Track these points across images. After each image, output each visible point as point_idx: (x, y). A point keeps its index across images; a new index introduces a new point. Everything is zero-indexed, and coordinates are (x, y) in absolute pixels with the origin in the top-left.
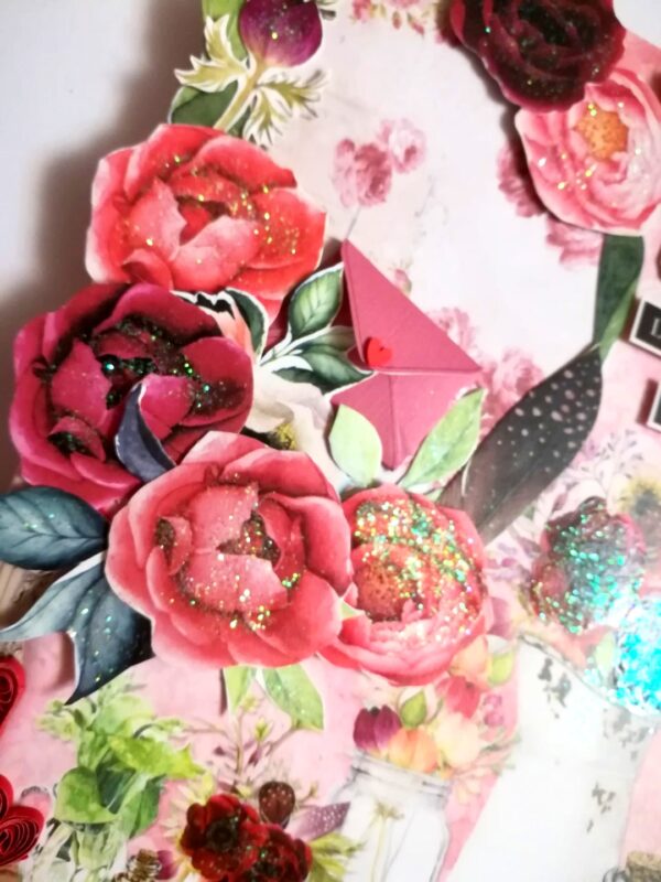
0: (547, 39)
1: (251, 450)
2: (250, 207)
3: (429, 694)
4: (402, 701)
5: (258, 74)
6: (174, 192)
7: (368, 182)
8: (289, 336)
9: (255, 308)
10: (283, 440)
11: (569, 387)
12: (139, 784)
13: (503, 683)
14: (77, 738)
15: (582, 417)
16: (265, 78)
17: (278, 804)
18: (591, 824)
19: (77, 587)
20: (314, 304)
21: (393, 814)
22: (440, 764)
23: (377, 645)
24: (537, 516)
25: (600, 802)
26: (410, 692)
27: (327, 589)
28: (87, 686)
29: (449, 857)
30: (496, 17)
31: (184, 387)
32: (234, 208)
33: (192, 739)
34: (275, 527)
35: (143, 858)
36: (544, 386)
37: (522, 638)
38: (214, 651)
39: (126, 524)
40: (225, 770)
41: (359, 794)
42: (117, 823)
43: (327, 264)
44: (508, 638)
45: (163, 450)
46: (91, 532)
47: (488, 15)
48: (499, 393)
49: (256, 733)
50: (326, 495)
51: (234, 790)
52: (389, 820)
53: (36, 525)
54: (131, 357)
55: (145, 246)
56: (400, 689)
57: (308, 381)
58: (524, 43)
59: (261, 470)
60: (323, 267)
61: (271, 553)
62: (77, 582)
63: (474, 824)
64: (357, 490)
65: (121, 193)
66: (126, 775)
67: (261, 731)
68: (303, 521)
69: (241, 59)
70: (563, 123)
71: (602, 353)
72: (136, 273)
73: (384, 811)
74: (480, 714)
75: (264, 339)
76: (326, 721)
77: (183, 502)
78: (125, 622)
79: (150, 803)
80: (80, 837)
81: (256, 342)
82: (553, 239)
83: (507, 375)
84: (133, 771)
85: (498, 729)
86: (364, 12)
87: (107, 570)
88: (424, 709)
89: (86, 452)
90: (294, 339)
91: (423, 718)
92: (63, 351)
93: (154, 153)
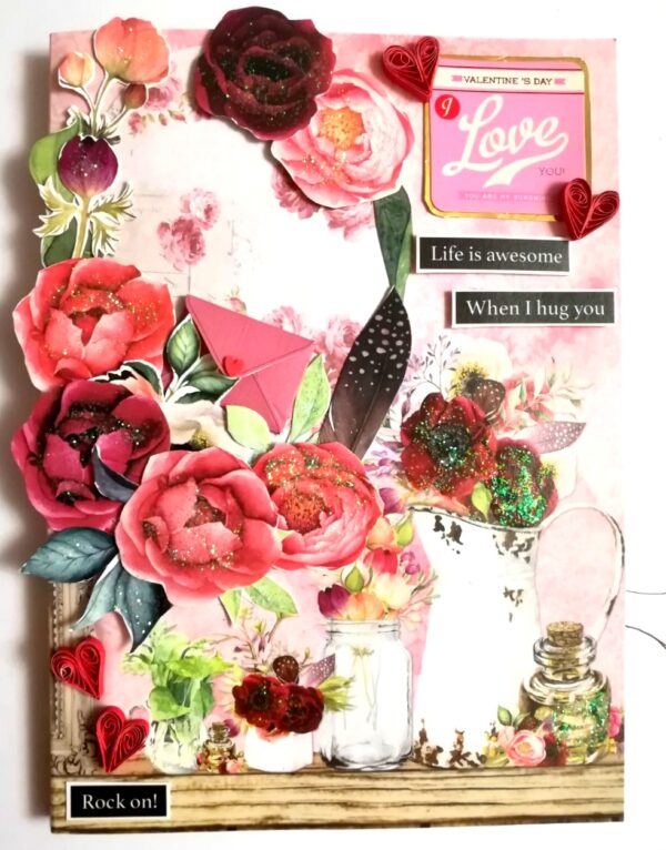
0: (274, 80)
1: (180, 458)
2: (117, 302)
3: (360, 566)
4: (344, 579)
5: (86, 207)
6: (65, 313)
7: (188, 246)
8: (176, 376)
9: (146, 367)
10: (200, 442)
11: (381, 328)
12: (196, 686)
13: (409, 543)
14: (148, 671)
15: (399, 343)
16: (92, 207)
17: (288, 671)
18: (511, 616)
19: (110, 581)
20: (183, 349)
21: (365, 652)
22: (386, 610)
23: (310, 548)
24: (392, 423)
25: (513, 599)
26: (347, 569)
27: (264, 526)
28: (139, 637)
29: (415, 667)
30: (230, 84)
31: (123, 436)
32: (107, 306)
33: (217, 647)
34: (215, 500)
35: (216, 727)
36: (365, 332)
37: (412, 508)
38: (208, 589)
39: (125, 533)
40: (245, 659)
41: (338, 647)
42: (192, 711)
43: (181, 318)
44: (402, 512)
45: (127, 480)
46: (105, 545)
47: (223, 85)
48: (334, 351)
49: (257, 630)
50: (240, 468)
51: (257, 670)
52: (365, 656)
53: (71, 554)
54: (84, 431)
55: (63, 356)
56: (340, 569)
57: (199, 399)
58: (258, 92)
59: (192, 468)
60: (178, 323)
61: (219, 516)
62: (109, 579)
63: (424, 642)
64: (260, 455)
65: (35, 329)
66: (186, 683)
67: (259, 628)
68: (231, 489)
69: (71, 201)
70: (309, 136)
71: (399, 292)
72: (65, 377)
73: (360, 652)
74: (401, 569)
75: (161, 384)
76: (298, 608)
77: (152, 506)
78: (147, 592)
79: (207, 694)
80: (174, 727)
81: (157, 388)
82: (334, 224)
83: (335, 337)
84: (189, 679)
85: (418, 575)
86: (138, 126)
87: (124, 565)
88: (361, 579)
89: (81, 498)
90: (180, 376)
91: (363, 584)
92: (42, 444)
93: (43, 293)
